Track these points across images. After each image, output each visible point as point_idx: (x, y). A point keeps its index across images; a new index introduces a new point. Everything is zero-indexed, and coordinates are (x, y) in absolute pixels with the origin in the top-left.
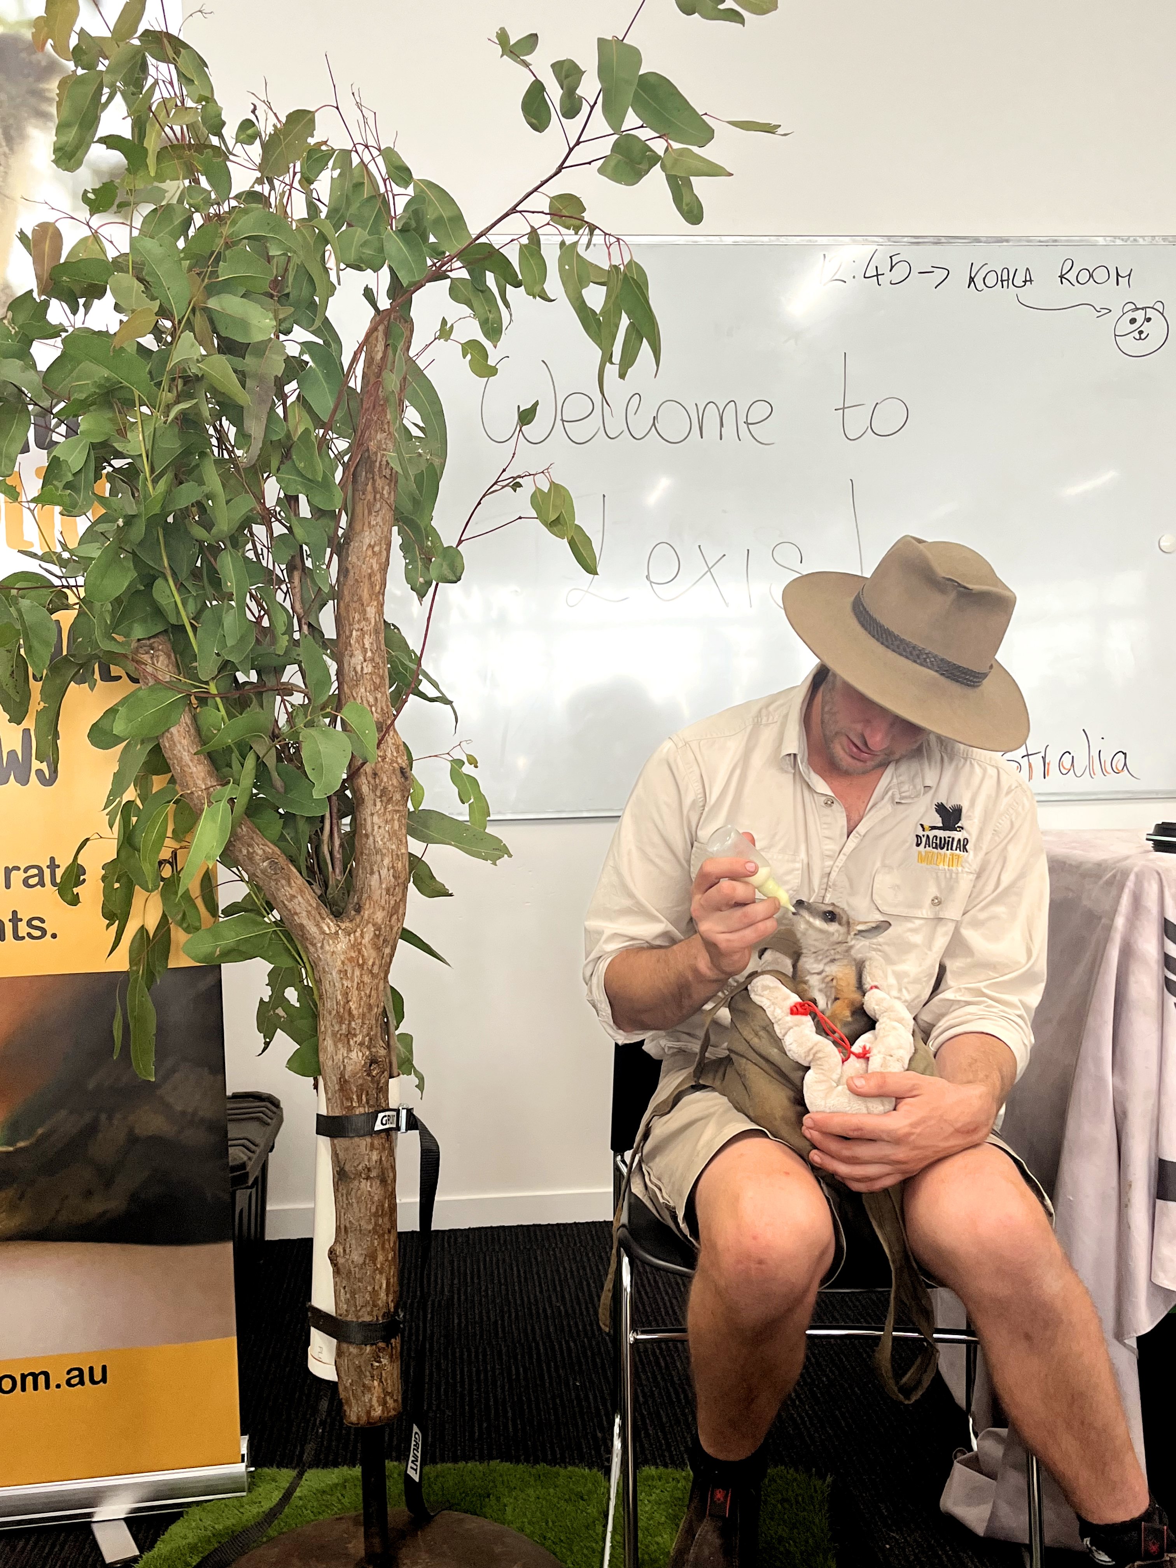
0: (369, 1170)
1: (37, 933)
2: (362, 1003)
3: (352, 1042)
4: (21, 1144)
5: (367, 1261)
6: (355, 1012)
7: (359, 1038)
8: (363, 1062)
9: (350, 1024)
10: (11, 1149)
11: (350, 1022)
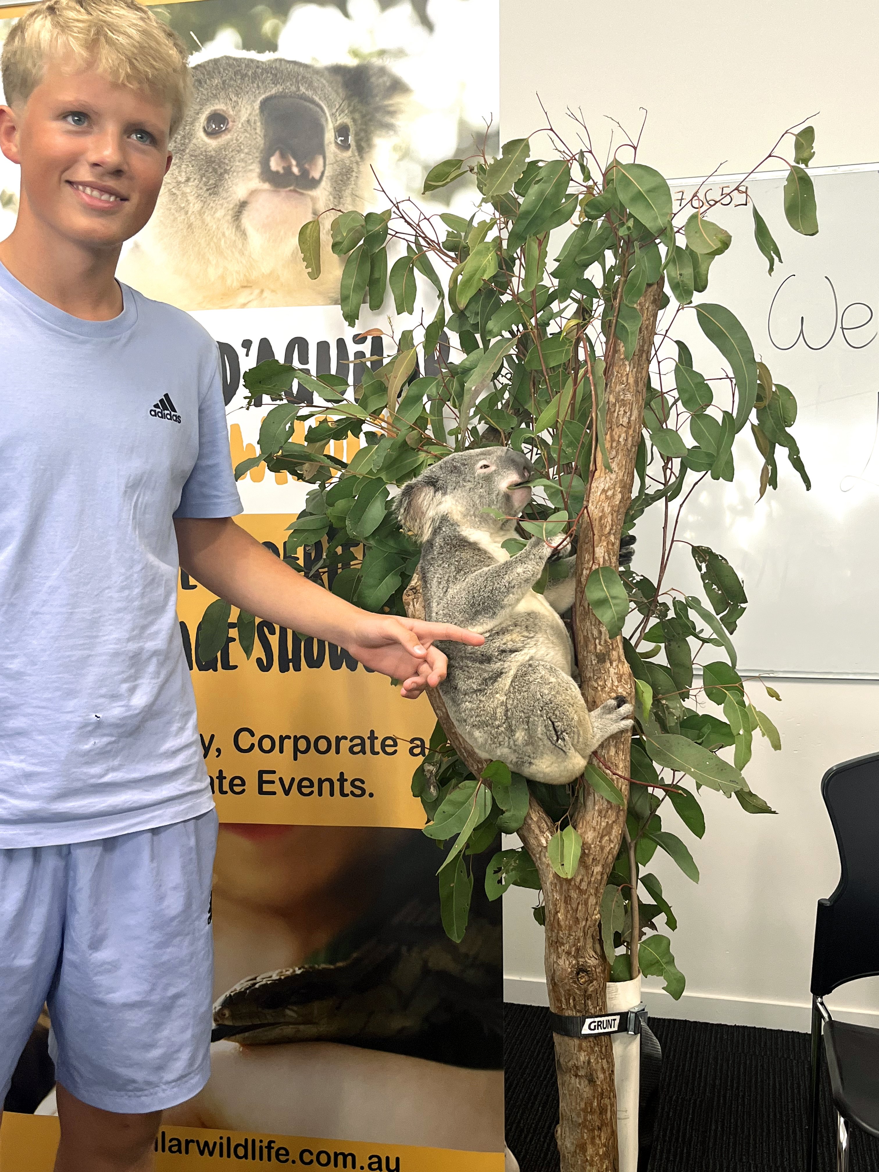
0: (577, 1068)
1: (358, 792)
2: (569, 916)
3: (560, 950)
4: (340, 964)
5: (578, 1151)
6: (562, 923)
7: (567, 947)
8: (569, 970)
9: (558, 933)
10: (332, 967)
11: (558, 931)
